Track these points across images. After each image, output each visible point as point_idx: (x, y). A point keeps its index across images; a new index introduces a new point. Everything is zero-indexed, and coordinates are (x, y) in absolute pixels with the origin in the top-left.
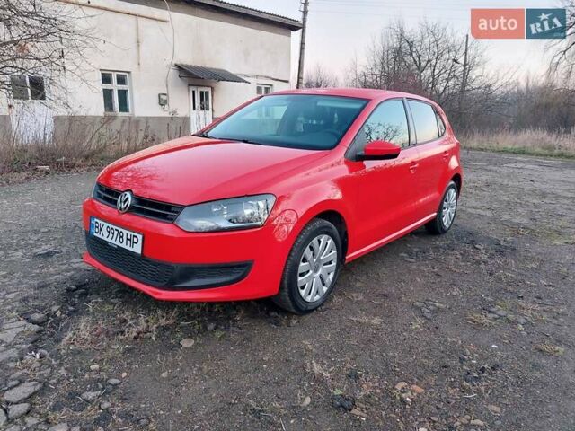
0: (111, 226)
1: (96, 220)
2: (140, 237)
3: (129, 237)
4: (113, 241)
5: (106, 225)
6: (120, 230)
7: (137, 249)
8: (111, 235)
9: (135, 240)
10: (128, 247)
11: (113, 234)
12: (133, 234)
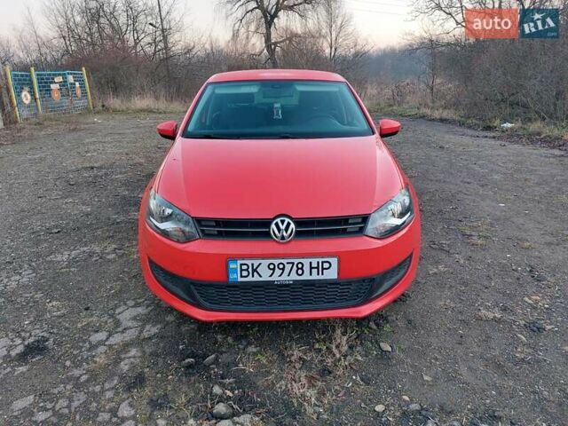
0: (276, 262)
1: (239, 262)
2: (334, 261)
3: (314, 265)
4: (285, 277)
5: (265, 262)
6: (296, 261)
7: (332, 274)
8: (278, 272)
9: (326, 265)
10: (315, 276)
11: (283, 269)
12: (321, 260)
